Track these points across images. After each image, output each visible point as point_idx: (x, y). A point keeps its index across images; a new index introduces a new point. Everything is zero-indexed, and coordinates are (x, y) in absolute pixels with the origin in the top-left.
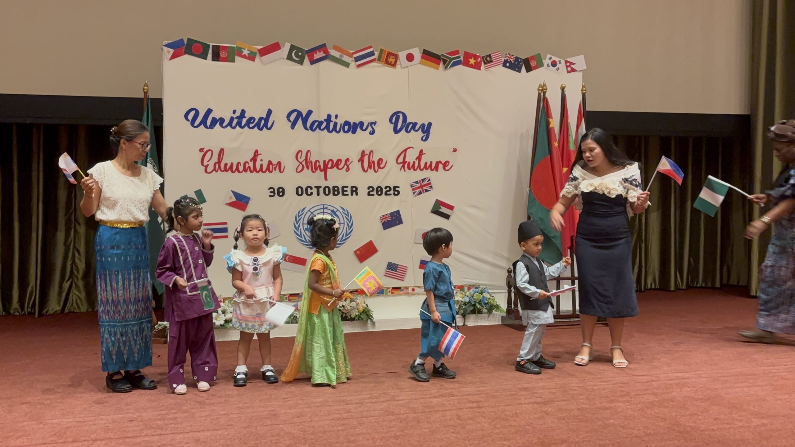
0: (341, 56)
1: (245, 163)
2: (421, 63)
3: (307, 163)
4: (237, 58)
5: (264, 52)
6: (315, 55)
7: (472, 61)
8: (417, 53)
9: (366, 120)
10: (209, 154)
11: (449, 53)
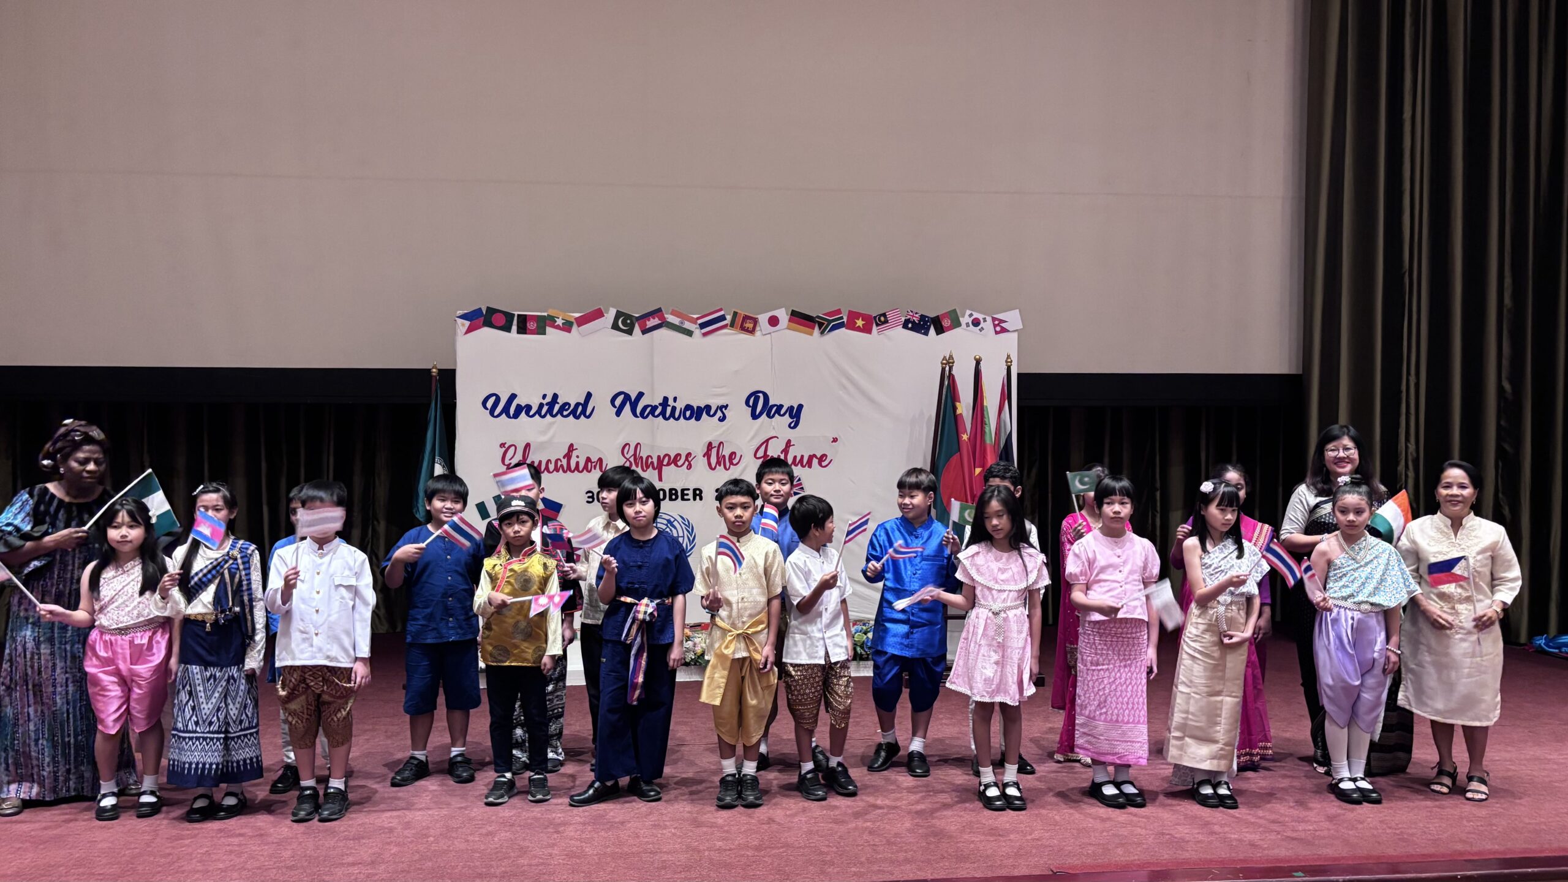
0: (682, 323)
1: (556, 461)
2: (788, 328)
3: (635, 459)
4: (549, 329)
5: (582, 321)
6: (648, 323)
7: (860, 323)
8: (783, 315)
9: (714, 403)
10: (511, 451)
11: (830, 314)
